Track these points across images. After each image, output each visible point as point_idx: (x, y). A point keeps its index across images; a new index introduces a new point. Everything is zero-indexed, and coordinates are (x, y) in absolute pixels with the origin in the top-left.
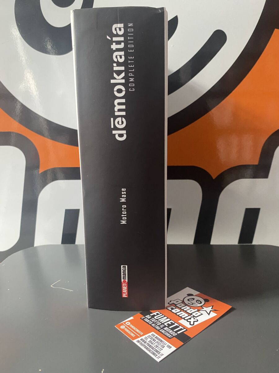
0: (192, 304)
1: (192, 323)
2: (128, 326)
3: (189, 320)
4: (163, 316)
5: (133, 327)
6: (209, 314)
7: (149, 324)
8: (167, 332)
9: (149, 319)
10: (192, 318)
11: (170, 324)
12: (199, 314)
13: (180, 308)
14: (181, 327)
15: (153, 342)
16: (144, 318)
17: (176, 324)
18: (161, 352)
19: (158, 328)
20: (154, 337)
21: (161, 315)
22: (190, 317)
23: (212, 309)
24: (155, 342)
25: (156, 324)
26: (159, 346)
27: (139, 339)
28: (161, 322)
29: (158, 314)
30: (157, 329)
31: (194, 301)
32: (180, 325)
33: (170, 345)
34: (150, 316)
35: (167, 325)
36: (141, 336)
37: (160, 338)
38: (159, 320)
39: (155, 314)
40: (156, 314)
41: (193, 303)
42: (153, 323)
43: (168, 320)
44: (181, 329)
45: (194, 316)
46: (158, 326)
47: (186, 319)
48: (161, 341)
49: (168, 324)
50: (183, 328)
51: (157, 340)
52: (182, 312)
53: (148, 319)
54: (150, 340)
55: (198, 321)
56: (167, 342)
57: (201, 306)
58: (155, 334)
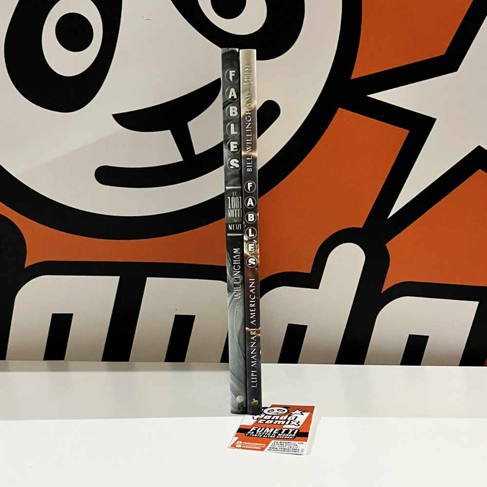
1: (297, 425)
3: (291, 424)
5: (248, 443)
7: (259, 437)
8: (285, 436)
9: (255, 434)
10: (292, 422)
13: (270, 419)
14: (291, 431)
17: (284, 430)
19: (271, 437)
22: (288, 422)
24: (284, 445)
25: (267, 435)
26: (292, 446)
28: (269, 432)
29: (257, 429)
32: (288, 429)
33: (299, 442)
34: (251, 432)
37: (284, 441)
40: (255, 429)
42: (263, 435)
43: (272, 430)
45: (291, 420)
46: (270, 435)
47: (287, 424)
48: (289, 443)
52: (276, 421)
53: (252, 434)
54: (278, 446)
55: (299, 422)
56: (295, 442)
58: (277, 441)
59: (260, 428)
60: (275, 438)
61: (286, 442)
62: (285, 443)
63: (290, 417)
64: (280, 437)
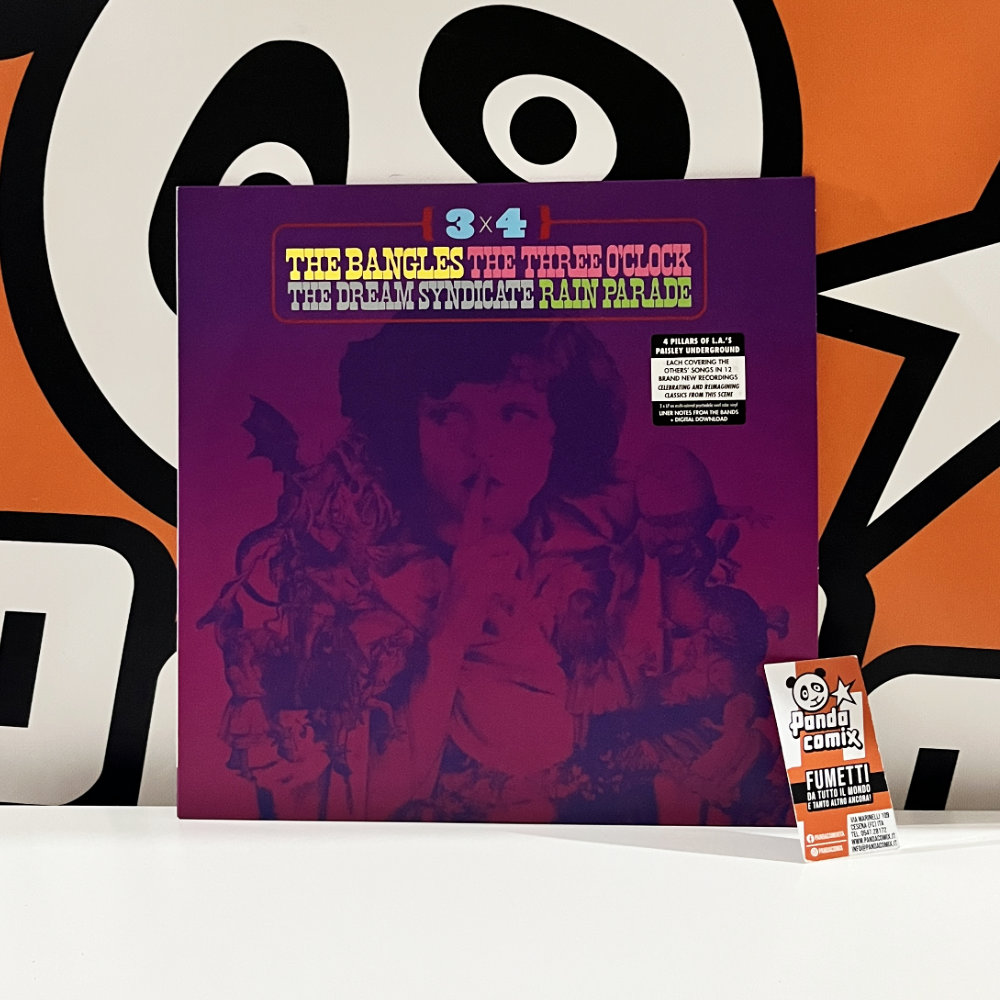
1: (859, 745)
2: (816, 842)
3: (850, 743)
4: (821, 772)
6: (853, 702)
7: (826, 808)
8: (858, 795)
9: (817, 800)
10: (848, 734)
12: (845, 715)
15: (866, 829)
16: (812, 805)
17: (849, 768)
18: (889, 832)
19: (843, 801)
20: (859, 822)
21: (816, 772)
22: (843, 734)
23: (845, 686)
25: (834, 798)
26: (878, 827)
27: (850, 843)
28: (833, 788)
30: (844, 806)
31: (812, 694)
32: (854, 765)
36: (846, 837)
37: (862, 814)
39: (809, 781)
40: (812, 780)
41: (815, 700)
42: (830, 799)
43: (833, 770)
44: (862, 770)
45: (846, 727)
46: (839, 797)
47: (844, 743)
48: (871, 817)
49: (843, 780)
51: (866, 822)
52: (828, 736)
57: (830, 695)
60: (848, 805)
61: (866, 814)
62: (866, 818)
63: (840, 714)
64: (853, 800)
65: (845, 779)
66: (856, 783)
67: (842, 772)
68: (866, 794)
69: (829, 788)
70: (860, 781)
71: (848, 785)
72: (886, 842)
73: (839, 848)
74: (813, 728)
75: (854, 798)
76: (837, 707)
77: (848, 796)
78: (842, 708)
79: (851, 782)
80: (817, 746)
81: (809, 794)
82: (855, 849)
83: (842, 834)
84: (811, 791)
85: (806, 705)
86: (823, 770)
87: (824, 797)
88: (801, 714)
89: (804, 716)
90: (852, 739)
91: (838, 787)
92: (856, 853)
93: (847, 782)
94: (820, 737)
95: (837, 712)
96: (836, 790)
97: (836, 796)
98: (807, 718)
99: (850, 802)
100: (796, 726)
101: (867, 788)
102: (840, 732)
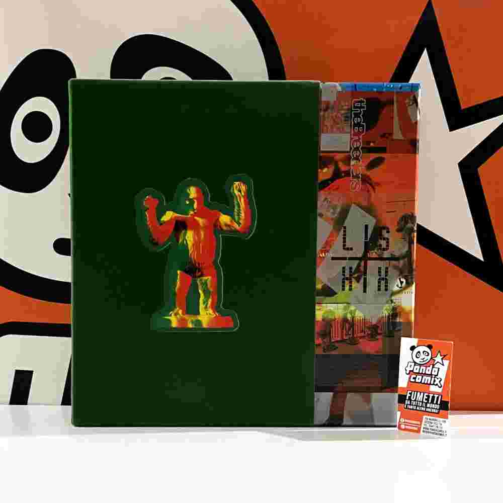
0: (422, 360)
2: (404, 422)
4: (416, 393)
5: (406, 421)
7: (414, 410)
8: (432, 408)
9: (410, 405)
10: (436, 379)
11: (427, 398)
12: (437, 370)
14: (436, 396)
15: (432, 425)
17: (431, 395)
19: (423, 409)
22: (433, 379)
26: (438, 426)
27: (422, 429)
28: (420, 401)
29: (411, 394)
30: (423, 411)
32: (434, 394)
33: (443, 419)
35: (426, 401)
36: (421, 425)
38: (417, 400)
39: (408, 395)
40: (410, 395)
42: (417, 406)
43: (422, 394)
44: (438, 398)
45: (435, 375)
47: (432, 383)
48: (436, 420)
49: (426, 399)
50: (438, 396)
51: (433, 421)
54: (429, 424)
58: (427, 417)
59: (413, 392)
60: (425, 411)
61: (434, 418)
62: (433, 420)
63: (434, 369)
64: (429, 410)
65: (427, 400)
66: (432, 402)
67: (426, 396)
68: (436, 409)
69: (418, 401)
70: (435, 402)
71: (428, 402)
72: (441, 434)
73: (416, 429)
74: (417, 371)
75: (429, 409)
76: (433, 365)
77: (426, 407)
78: (436, 366)
79: (430, 402)
80: (417, 380)
81: (406, 401)
82: (423, 431)
83: (419, 423)
84: (408, 400)
85: (418, 361)
86: (417, 392)
87: (414, 404)
88: (413, 364)
89: (415, 365)
90: (437, 382)
91: (422, 402)
92: (423, 433)
93: (428, 401)
94: (420, 377)
95: (433, 367)
96: (421, 403)
97: (420, 405)
98: (416, 367)
99: (427, 410)
100: (409, 369)
101: (438, 407)
102: (432, 377)
